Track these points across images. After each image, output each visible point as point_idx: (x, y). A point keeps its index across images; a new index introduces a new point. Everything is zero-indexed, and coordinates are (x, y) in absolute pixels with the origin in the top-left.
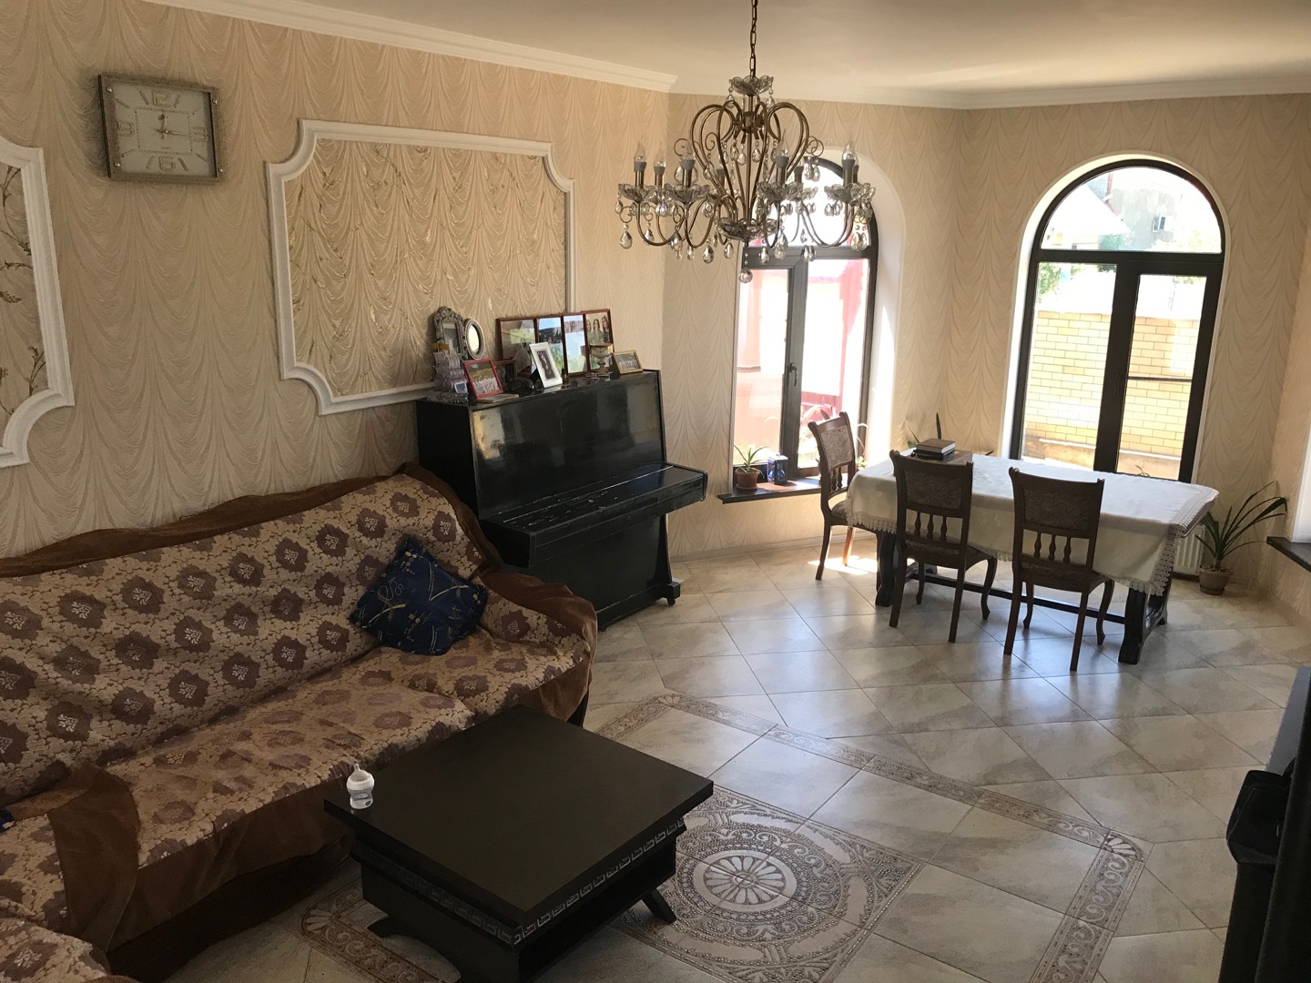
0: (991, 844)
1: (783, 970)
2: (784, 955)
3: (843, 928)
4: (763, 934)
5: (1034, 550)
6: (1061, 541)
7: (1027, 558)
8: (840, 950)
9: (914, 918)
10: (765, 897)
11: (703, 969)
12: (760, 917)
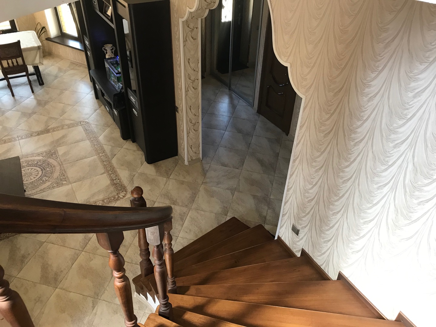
0: (63, 137)
1: (57, 181)
2: (54, 179)
3: (58, 168)
4: (45, 179)
5: (8, 65)
6: (14, 60)
7: (6, 68)
8: (62, 171)
9: (67, 157)
10: (37, 174)
11: (44, 192)
12: (41, 177)
